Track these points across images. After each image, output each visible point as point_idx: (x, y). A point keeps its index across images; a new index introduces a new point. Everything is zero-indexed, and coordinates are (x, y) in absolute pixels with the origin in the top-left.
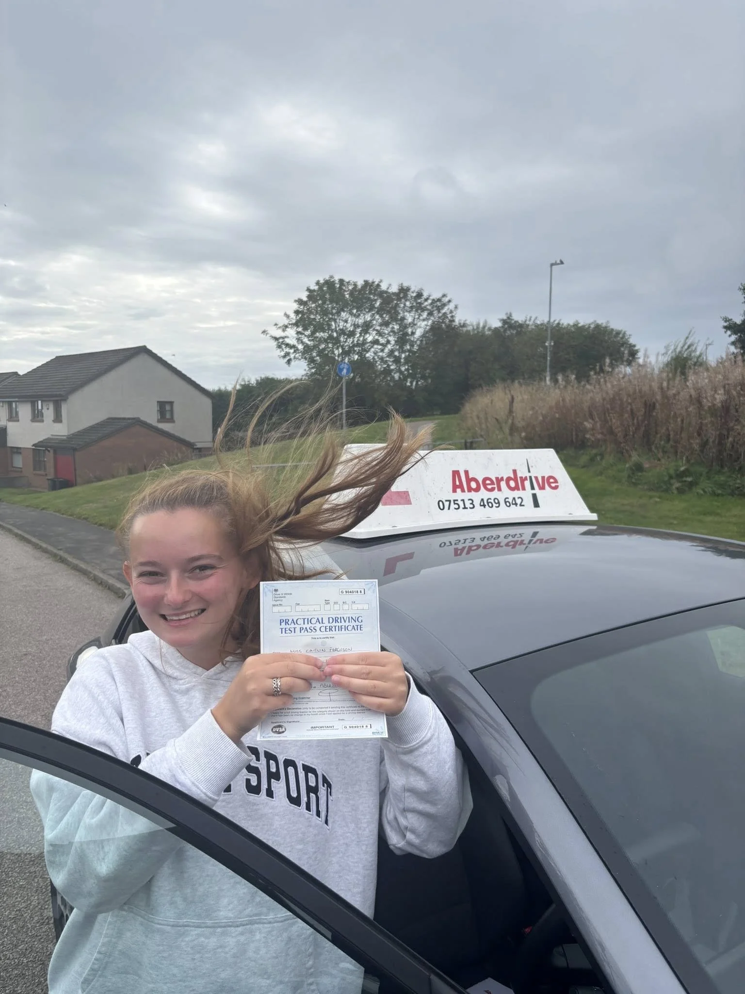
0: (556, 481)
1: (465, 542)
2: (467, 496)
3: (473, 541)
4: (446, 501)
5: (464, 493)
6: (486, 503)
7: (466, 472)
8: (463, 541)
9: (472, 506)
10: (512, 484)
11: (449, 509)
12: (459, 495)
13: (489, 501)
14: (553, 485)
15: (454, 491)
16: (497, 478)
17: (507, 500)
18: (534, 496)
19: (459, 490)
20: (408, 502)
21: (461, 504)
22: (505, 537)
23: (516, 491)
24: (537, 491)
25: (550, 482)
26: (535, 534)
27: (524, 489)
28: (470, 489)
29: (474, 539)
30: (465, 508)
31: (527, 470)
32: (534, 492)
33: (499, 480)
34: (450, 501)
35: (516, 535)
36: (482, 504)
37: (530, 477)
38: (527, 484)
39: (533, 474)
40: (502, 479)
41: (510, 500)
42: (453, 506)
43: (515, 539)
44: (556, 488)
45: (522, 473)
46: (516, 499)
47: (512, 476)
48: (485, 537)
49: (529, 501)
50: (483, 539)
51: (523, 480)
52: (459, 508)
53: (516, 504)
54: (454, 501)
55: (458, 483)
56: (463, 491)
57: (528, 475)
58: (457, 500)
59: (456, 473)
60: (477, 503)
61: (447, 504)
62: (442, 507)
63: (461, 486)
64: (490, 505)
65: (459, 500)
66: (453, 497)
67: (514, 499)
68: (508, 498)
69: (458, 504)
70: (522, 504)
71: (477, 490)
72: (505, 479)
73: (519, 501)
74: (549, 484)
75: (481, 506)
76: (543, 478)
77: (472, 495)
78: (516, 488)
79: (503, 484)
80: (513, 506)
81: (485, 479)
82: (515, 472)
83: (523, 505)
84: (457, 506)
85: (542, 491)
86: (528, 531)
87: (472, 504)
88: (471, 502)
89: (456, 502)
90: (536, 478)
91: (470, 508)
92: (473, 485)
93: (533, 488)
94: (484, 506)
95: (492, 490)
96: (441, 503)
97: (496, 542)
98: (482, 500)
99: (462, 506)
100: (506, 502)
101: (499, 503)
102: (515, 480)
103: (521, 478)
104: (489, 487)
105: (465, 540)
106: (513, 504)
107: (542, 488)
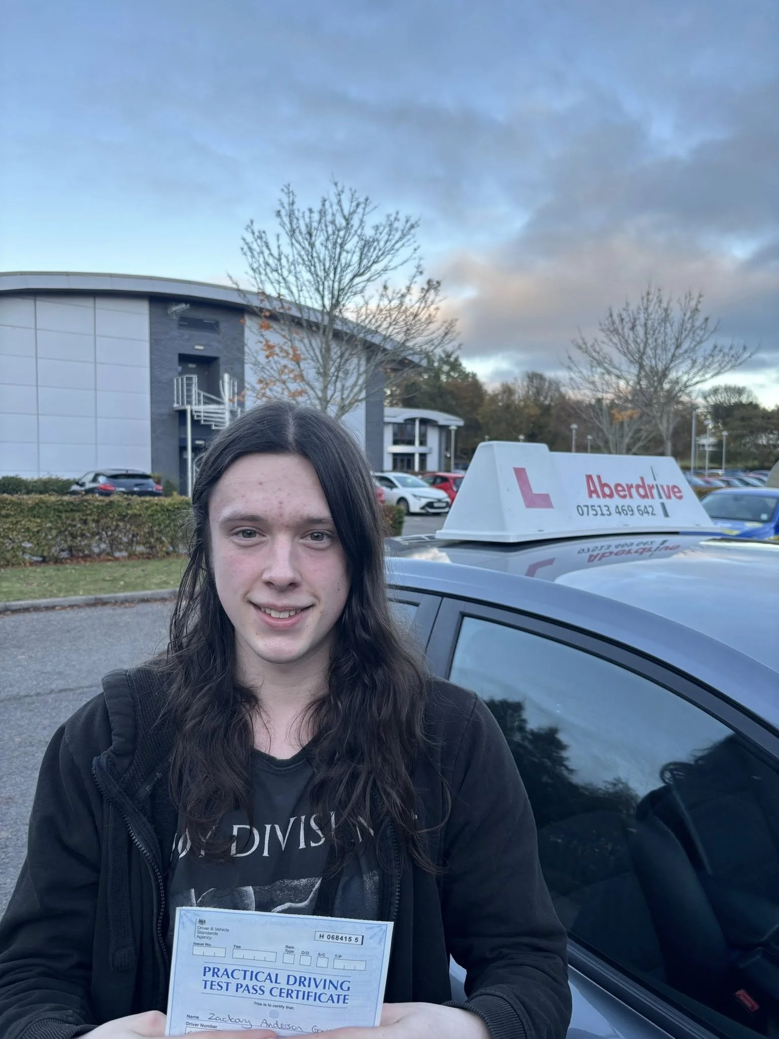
0: (680, 491)
1: (601, 549)
2: (603, 501)
3: (608, 548)
4: (585, 506)
5: (599, 499)
6: (621, 511)
7: (599, 477)
8: (599, 548)
9: (608, 513)
10: (642, 491)
11: (588, 514)
12: (595, 501)
13: (623, 508)
14: (678, 495)
15: (590, 496)
16: (627, 485)
17: (639, 508)
18: (663, 505)
19: (594, 495)
20: (550, 505)
21: (598, 509)
22: (638, 545)
23: (646, 500)
24: (664, 500)
25: (673, 491)
26: (664, 542)
27: (653, 497)
28: (605, 495)
29: (610, 546)
30: (602, 514)
31: (653, 478)
32: (661, 501)
33: (630, 487)
34: (588, 506)
35: (648, 542)
36: (617, 511)
37: (657, 486)
38: (655, 491)
39: (659, 483)
40: (632, 486)
41: (642, 508)
42: (591, 512)
43: (647, 546)
44: (680, 498)
45: (649, 481)
46: (648, 508)
47: (640, 483)
48: (620, 545)
49: (659, 510)
50: (617, 547)
51: (651, 488)
52: (597, 514)
53: (648, 513)
54: (592, 506)
55: (592, 489)
56: (598, 496)
57: (654, 483)
58: (594, 506)
59: (589, 477)
60: (613, 510)
61: (585, 509)
62: (581, 512)
63: (596, 491)
64: (625, 512)
65: (596, 506)
66: (590, 502)
67: (645, 507)
68: (640, 506)
69: (595, 510)
70: (654, 513)
71: (611, 496)
72: (634, 486)
73: (650, 510)
74: (674, 493)
75: (617, 513)
76: (668, 487)
77: (608, 501)
78: (645, 496)
79: (633, 491)
80: (646, 515)
81: (617, 485)
82: (642, 479)
83: (655, 515)
84: (595, 513)
85: (669, 501)
86: (659, 539)
87: (608, 510)
88: (607, 508)
89: (593, 508)
90: (662, 486)
91: (607, 515)
92: (607, 491)
93: (661, 497)
94: (620, 513)
95: (624, 497)
96: (579, 508)
97: (627, 548)
98: (617, 507)
99: (599, 512)
100: (639, 510)
101: (632, 510)
102: (644, 487)
103: (649, 486)
104: (622, 493)
105: (602, 547)
106: (645, 513)
107: (669, 497)
